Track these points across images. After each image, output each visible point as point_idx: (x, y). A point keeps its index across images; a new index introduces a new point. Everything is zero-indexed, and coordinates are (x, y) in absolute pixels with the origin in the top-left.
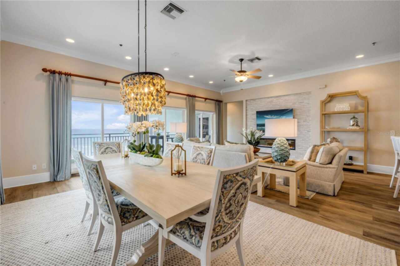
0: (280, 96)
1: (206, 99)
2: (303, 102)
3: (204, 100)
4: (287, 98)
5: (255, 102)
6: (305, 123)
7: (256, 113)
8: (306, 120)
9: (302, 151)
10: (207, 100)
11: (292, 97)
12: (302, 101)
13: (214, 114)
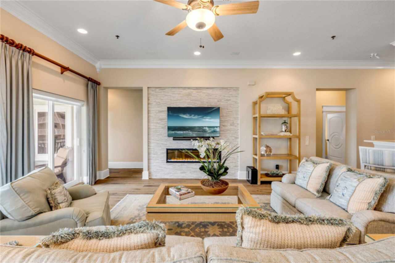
0: (201, 88)
1: (64, 69)
2: (230, 100)
3: (59, 69)
4: (210, 91)
6: (232, 127)
7: (166, 109)
8: (233, 123)
9: (229, 163)
10: (67, 73)
11: (218, 92)
12: (229, 98)
13: (83, 105)
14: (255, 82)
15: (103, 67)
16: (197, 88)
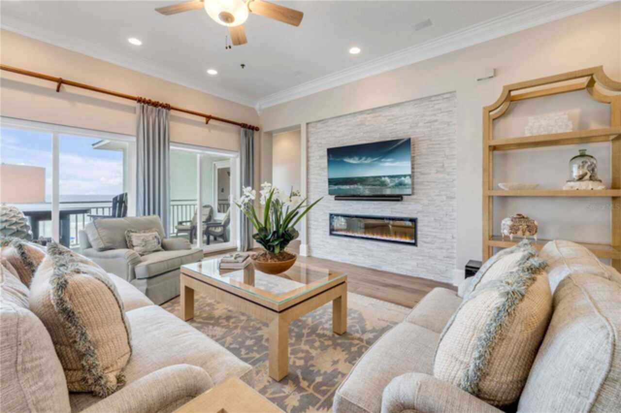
0: (380, 108)
1: (209, 118)
2: (436, 121)
3: (204, 120)
4: (396, 111)
5: (327, 126)
6: (440, 176)
7: (326, 153)
8: (443, 167)
9: (433, 249)
10: (211, 122)
11: (410, 110)
12: (434, 118)
13: (237, 157)
14: (495, 71)
15: (263, 107)
16: (374, 110)
